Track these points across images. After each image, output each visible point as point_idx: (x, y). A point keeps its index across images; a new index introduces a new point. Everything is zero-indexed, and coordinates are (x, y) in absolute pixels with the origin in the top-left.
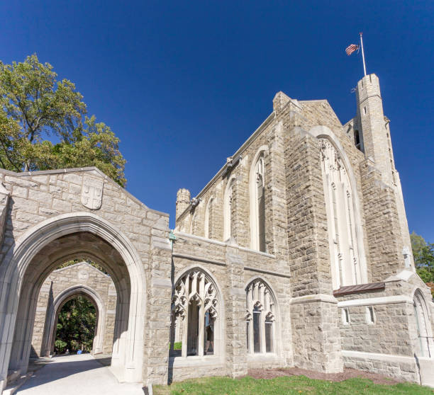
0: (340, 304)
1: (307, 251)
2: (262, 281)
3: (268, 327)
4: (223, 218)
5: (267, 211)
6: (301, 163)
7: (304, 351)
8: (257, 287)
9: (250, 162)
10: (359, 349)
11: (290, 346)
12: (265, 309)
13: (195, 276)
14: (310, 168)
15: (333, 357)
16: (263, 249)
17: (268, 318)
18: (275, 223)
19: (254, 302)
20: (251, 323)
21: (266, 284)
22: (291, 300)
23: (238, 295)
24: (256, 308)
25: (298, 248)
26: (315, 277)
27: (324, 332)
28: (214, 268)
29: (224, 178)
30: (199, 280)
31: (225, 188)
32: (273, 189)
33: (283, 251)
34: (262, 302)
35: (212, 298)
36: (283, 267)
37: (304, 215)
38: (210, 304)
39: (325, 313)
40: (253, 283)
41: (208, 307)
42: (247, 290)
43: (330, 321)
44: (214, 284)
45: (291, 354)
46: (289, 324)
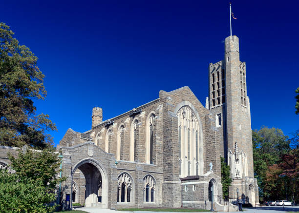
0: (183, 184)
1: (170, 164)
2: (150, 176)
3: (152, 193)
4: (130, 138)
5: (154, 146)
6: (170, 128)
7: (166, 201)
8: (148, 178)
9: (146, 115)
10: (190, 200)
11: (161, 199)
12: (151, 186)
13: (124, 175)
14: (173, 132)
15: (177, 202)
16: (151, 163)
17: (152, 189)
18: (157, 152)
19: (147, 184)
20: (145, 191)
21: (152, 177)
22: (163, 182)
23: (141, 182)
24: (147, 186)
25: (167, 162)
26: (172, 174)
27: (174, 194)
28: (131, 172)
29: (130, 117)
30: (125, 176)
31: (131, 123)
32: (157, 137)
33: (160, 163)
34: (150, 183)
35: (130, 183)
36: (160, 169)
37: (169, 150)
38: (129, 185)
39: (175, 187)
40: (146, 177)
41: (128, 186)
42: (144, 179)
43: (176, 190)
44: (131, 177)
45: (161, 202)
46: (161, 192)
